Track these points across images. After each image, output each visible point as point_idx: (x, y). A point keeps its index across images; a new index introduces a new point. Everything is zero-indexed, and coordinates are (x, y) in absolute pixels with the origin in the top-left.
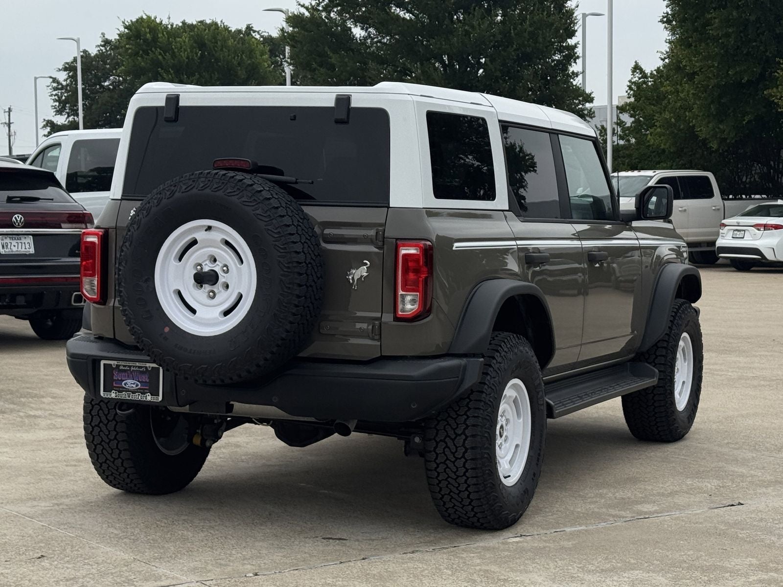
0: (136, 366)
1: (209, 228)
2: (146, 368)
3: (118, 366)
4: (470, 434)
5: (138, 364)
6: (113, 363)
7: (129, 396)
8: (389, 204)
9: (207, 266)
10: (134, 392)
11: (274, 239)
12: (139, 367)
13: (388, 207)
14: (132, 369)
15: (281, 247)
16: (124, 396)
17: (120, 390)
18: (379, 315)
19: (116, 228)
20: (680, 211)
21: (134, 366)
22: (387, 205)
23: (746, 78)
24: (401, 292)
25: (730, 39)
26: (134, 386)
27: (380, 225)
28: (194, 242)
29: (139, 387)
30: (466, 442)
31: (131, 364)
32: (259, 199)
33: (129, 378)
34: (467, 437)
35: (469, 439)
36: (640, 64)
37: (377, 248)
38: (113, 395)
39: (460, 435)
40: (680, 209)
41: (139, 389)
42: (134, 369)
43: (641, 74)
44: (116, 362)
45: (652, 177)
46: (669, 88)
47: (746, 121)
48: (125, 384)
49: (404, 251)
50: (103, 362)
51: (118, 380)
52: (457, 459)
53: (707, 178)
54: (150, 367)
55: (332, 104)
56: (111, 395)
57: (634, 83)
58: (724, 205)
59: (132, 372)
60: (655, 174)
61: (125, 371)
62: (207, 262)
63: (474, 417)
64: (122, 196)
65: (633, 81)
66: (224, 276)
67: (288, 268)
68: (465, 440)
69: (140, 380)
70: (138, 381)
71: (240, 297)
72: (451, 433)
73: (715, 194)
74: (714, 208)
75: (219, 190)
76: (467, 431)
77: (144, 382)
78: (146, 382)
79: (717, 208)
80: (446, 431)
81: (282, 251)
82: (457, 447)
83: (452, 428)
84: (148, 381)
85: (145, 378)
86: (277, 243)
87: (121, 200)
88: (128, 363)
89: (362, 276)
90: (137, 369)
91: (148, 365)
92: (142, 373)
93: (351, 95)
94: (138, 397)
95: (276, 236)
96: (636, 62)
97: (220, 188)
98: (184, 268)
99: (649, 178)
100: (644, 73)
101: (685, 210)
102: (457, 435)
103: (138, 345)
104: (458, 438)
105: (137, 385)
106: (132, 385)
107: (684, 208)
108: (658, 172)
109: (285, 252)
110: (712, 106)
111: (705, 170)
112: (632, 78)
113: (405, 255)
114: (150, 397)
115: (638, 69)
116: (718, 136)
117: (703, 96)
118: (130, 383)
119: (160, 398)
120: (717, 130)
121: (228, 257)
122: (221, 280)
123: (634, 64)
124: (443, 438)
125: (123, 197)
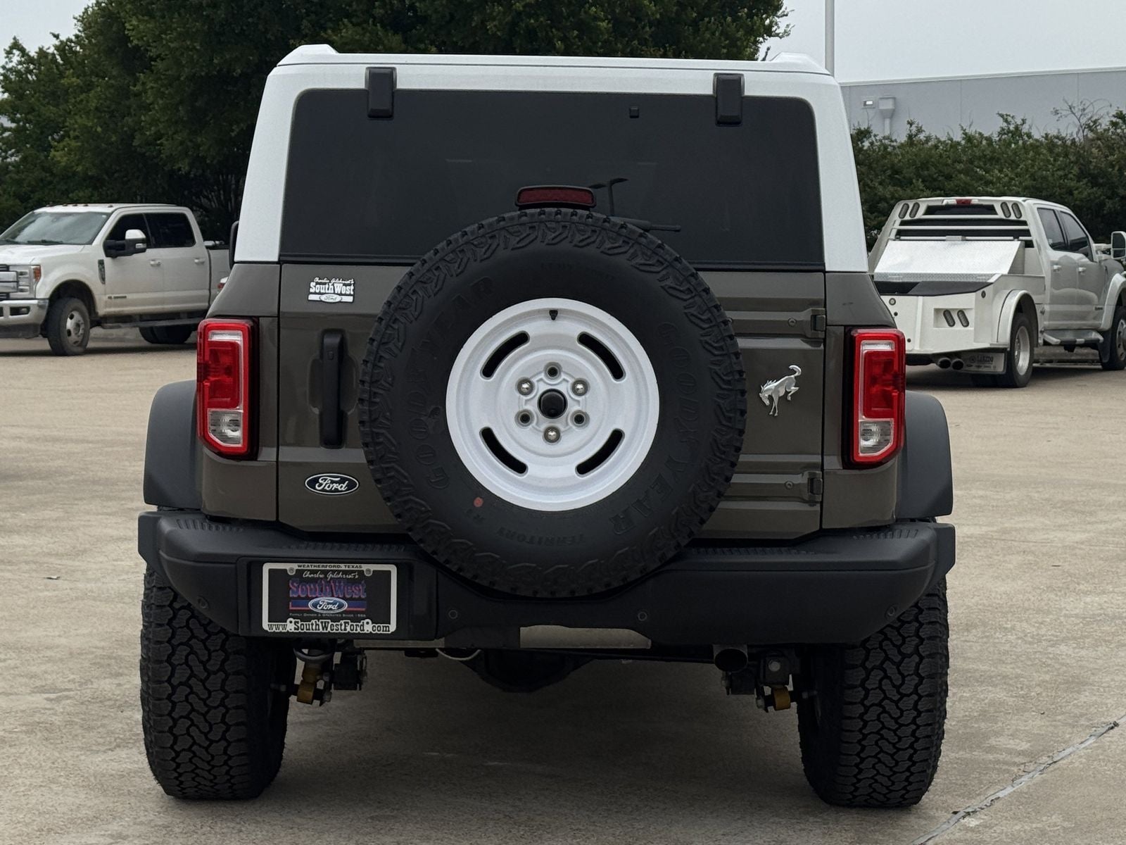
0: (339, 572)
1: (554, 314)
2: (361, 573)
3: (299, 572)
4: (928, 653)
5: (343, 567)
6: (291, 568)
7: (325, 627)
8: (824, 265)
9: (541, 383)
10: (335, 619)
11: (702, 332)
12: (345, 572)
13: (825, 272)
14: (330, 576)
15: (716, 345)
16: (315, 627)
17: (306, 616)
18: (817, 459)
19: (278, 316)
20: (152, 265)
21: (333, 572)
22: (822, 268)
23: (239, 71)
24: (862, 418)
25: (219, 12)
26: (335, 607)
27: (814, 303)
28: (521, 339)
29: (345, 608)
30: (921, 666)
31: (328, 567)
32: (666, 260)
33: (322, 592)
34: (922, 658)
35: (926, 660)
36: (20, 42)
37: (807, 342)
38: (290, 626)
39: (910, 656)
40: (152, 263)
41: (345, 612)
42: (335, 576)
43: (23, 56)
44: (295, 566)
45: (109, 215)
46: (74, 79)
47: (235, 133)
48: (315, 605)
49: (866, 348)
50: (266, 568)
51: (299, 597)
52: (903, 696)
53: (183, 217)
54: (368, 571)
55: (708, 90)
56: (285, 627)
57: (10, 70)
58: (209, 256)
59: (330, 582)
60: (112, 209)
61: (314, 581)
62: (542, 376)
63: (930, 623)
64: (280, 256)
65: (7, 67)
66: (578, 402)
67: (728, 382)
68: (918, 665)
69: (348, 596)
70: (344, 598)
71: (616, 437)
72: (893, 653)
73: (196, 240)
74: (196, 261)
75: (588, 244)
76: (921, 649)
77: (355, 599)
78: (360, 599)
79: (201, 260)
80: (885, 651)
81: (716, 353)
82: (903, 677)
83: (894, 645)
84: (363, 597)
85: (359, 592)
86: (707, 338)
87: (280, 262)
88: (321, 567)
89: (787, 393)
90: (340, 575)
91: (364, 567)
92: (353, 582)
93: (742, 75)
94: (346, 627)
95: (706, 326)
96: (15, 38)
97: (589, 241)
98: (497, 389)
99: (104, 216)
100: (28, 55)
101: (159, 265)
102: (904, 656)
103: (410, 533)
104: (906, 660)
105: (341, 606)
106: (330, 606)
107: (157, 262)
108: (116, 206)
109: (721, 355)
110: (180, 108)
111: (179, 204)
112: (7, 63)
113: (871, 355)
114: (371, 625)
115: (19, 50)
116: (190, 153)
117: (167, 92)
118: (325, 603)
119: (393, 627)
120: (189, 144)
121: (587, 365)
122: (572, 408)
123: (12, 41)
124: (878, 663)
125: (282, 258)
